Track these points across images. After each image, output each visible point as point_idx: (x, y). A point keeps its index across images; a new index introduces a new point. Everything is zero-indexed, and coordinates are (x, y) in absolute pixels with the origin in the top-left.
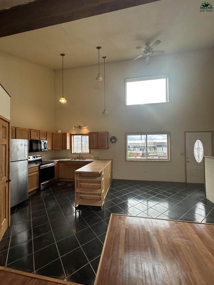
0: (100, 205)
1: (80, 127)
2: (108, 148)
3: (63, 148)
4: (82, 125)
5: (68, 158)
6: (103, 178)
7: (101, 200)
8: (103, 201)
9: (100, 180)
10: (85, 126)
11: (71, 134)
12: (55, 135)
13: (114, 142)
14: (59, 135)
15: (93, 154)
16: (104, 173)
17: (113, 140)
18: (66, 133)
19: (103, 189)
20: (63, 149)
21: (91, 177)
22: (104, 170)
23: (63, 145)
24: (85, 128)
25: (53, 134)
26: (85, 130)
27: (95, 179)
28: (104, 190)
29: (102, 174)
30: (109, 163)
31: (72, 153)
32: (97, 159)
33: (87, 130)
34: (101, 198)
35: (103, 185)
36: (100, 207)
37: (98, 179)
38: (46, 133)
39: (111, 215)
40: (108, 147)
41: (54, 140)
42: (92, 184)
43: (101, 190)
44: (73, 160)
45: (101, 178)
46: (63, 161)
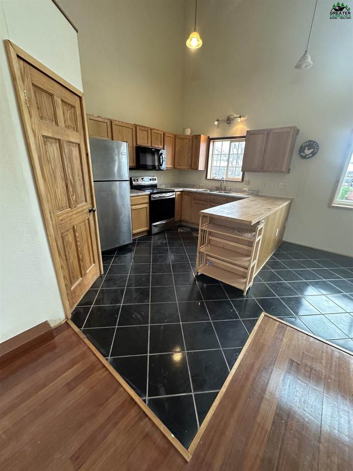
0: (241, 287)
1: (229, 121)
2: (289, 171)
3: (192, 167)
4: (235, 116)
5: (199, 188)
6: (261, 237)
7: (245, 277)
8: (250, 281)
9: (252, 240)
10: (240, 117)
11: (209, 137)
12: (179, 139)
13: (309, 157)
14: (187, 140)
15: (249, 183)
16: (266, 225)
17: (307, 152)
18: (200, 136)
19: (255, 259)
20: (192, 169)
21: (233, 229)
22: (267, 219)
23: (193, 161)
24: (241, 121)
25: (175, 136)
26: (240, 127)
27: (240, 236)
28: (256, 261)
29: (260, 227)
30: (281, 207)
31: (208, 178)
32: (256, 194)
33: (244, 126)
34: (247, 274)
35: (257, 250)
36: (242, 291)
37: (248, 236)
38: (164, 134)
39: (263, 315)
40: (290, 169)
41: (177, 150)
42: (232, 244)
43: (250, 261)
44: (208, 192)
45: (255, 236)
46: (190, 192)
